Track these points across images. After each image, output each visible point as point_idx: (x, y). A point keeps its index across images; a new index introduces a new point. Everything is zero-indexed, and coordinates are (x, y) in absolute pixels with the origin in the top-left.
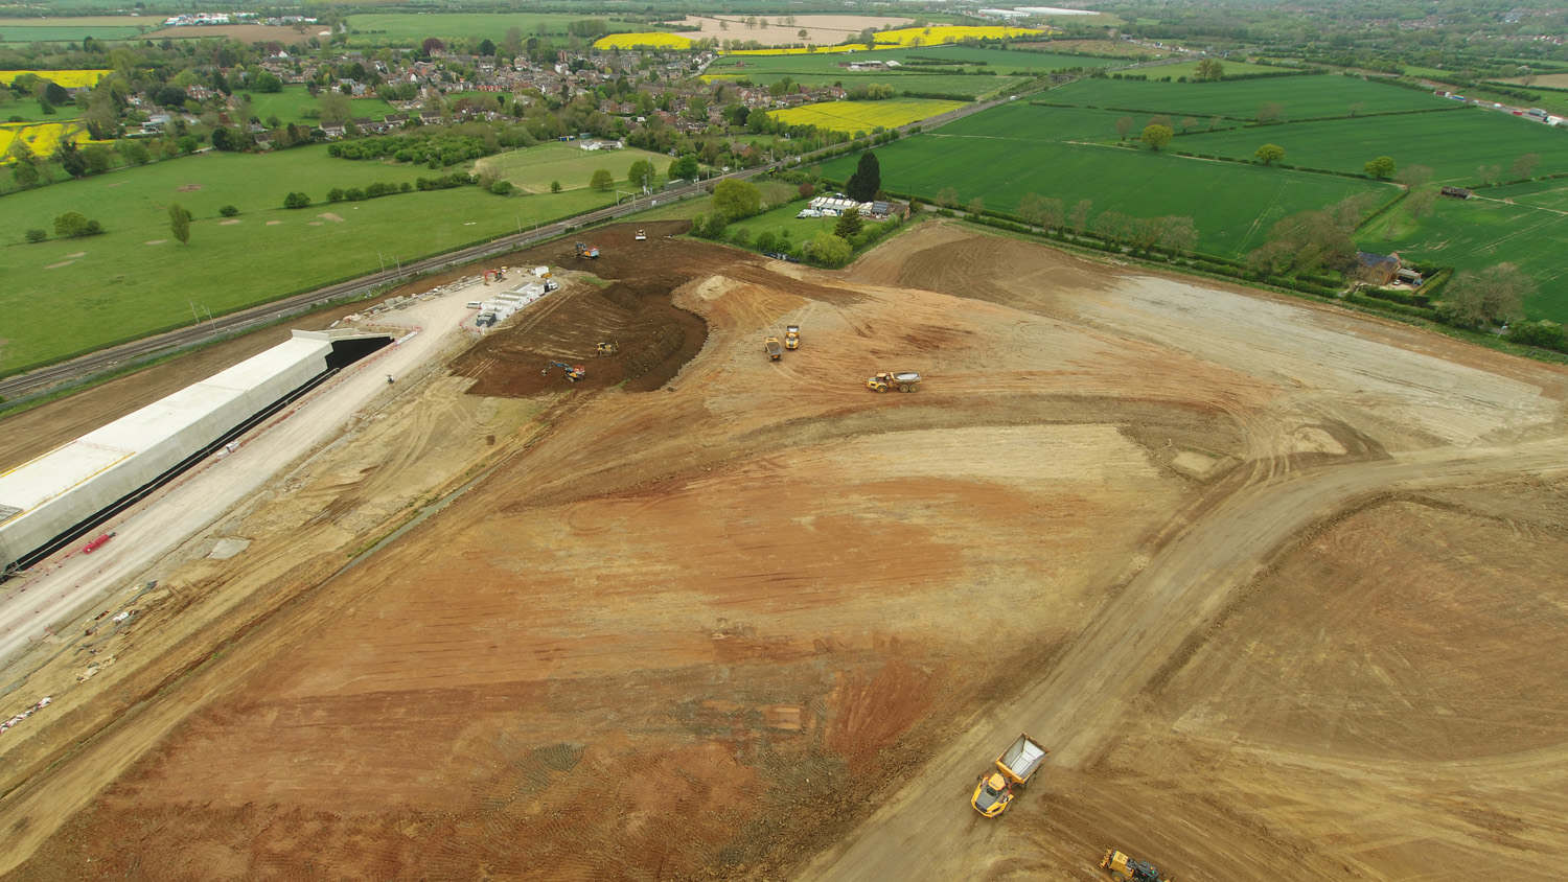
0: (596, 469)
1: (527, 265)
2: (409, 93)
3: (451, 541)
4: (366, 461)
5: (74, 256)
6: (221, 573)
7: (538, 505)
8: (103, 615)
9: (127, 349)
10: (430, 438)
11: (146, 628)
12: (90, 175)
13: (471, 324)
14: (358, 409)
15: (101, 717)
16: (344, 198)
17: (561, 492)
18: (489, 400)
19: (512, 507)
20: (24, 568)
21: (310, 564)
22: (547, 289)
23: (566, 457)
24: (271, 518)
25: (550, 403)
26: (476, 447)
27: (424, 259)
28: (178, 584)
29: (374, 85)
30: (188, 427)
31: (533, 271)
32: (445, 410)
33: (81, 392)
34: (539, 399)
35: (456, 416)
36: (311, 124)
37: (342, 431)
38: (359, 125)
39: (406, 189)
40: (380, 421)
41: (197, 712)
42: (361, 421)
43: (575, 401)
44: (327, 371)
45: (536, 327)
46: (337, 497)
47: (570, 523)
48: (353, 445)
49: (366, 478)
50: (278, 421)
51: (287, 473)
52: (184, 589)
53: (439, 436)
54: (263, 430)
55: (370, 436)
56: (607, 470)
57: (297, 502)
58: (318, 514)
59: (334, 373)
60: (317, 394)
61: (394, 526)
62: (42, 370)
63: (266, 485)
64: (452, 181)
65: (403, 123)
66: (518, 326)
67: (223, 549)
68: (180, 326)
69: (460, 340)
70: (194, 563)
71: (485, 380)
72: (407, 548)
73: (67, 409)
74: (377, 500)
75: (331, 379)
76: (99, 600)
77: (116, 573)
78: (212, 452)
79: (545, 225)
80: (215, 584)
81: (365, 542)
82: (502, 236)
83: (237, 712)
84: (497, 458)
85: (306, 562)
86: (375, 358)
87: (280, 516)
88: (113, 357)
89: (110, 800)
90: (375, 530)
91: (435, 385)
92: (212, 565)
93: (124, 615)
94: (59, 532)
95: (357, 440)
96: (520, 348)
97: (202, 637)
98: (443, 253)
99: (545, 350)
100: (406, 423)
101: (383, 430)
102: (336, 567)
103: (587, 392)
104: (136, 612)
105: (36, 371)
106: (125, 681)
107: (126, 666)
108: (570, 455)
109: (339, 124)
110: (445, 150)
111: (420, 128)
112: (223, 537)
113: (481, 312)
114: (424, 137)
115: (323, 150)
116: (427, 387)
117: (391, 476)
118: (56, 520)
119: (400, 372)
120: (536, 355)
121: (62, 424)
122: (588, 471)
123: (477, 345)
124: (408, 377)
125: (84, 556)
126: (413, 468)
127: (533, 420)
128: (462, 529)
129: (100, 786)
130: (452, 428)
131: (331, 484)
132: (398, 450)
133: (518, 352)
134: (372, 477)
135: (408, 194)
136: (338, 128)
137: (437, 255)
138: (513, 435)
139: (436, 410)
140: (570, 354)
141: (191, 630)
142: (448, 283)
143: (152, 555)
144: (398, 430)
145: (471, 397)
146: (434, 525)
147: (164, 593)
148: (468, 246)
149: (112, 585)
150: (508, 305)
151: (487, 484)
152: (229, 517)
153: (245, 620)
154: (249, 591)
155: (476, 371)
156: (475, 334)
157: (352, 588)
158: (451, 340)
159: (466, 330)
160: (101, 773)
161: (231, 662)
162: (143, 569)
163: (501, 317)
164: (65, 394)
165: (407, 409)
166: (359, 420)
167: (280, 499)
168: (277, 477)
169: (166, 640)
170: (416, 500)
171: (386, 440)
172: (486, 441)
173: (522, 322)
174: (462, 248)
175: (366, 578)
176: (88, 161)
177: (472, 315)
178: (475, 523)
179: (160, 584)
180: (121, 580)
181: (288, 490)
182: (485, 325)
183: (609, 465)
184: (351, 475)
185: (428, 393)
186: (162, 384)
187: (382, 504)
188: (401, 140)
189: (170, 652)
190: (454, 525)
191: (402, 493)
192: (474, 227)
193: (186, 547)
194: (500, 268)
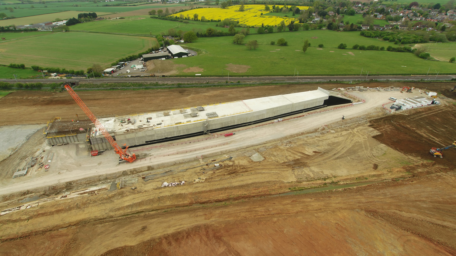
0: (434, 220)
1: (425, 90)
2: (397, 19)
3: (334, 212)
4: (317, 148)
5: (278, 50)
6: (249, 166)
7: (387, 220)
8: (214, 161)
9: (273, 78)
10: (348, 151)
11: (218, 174)
12: (294, 31)
13: (388, 107)
14: (326, 124)
15: (186, 202)
16: (358, 48)
17: (406, 221)
18: (383, 146)
19: (373, 213)
20: (211, 133)
21: (275, 183)
22: (433, 103)
23: (416, 201)
24: (275, 153)
25: (416, 162)
26: (366, 166)
27: (378, 75)
28: (236, 162)
29: (386, 15)
30: (271, 109)
31: (427, 93)
32: (360, 141)
33: (256, 86)
34: (410, 157)
35: (363, 146)
36: (359, 25)
37: (316, 131)
38: (374, 27)
39: (382, 49)
40: (331, 133)
41: (205, 225)
42: (324, 130)
43: (433, 169)
44: (323, 105)
45: (421, 119)
46: (300, 158)
47: (404, 246)
48: (317, 138)
49: (314, 155)
50: (297, 117)
51: (290, 138)
52: (237, 166)
53: (351, 152)
54: (291, 118)
55: (324, 138)
56: (443, 226)
57: (286, 152)
58: (290, 161)
59: (324, 107)
60: (315, 113)
61: (313, 186)
62: (252, 77)
63: (281, 140)
64: (403, 49)
65: (391, 28)
66: (411, 115)
67: (256, 157)
68: (289, 75)
69: (380, 112)
70: (245, 157)
71: (384, 135)
72: (313, 201)
73: (250, 90)
74: (313, 168)
75: (322, 109)
76: (218, 154)
77: (226, 147)
78: (273, 119)
79: (441, 74)
80: (245, 170)
81: (298, 186)
82: (417, 74)
83: (214, 236)
84: (375, 178)
85: (274, 181)
86: (342, 107)
87: (278, 155)
88: (268, 79)
89: (164, 241)
90: (304, 183)
91: (361, 127)
92: (249, 161)
93: (218, 165)
94: (223, 126)
95: (319, 137)
96: (408, 126)
97: (227, 191)
98: (387, 75)
99: (422, 132)
100: (341, 139)
101: (330, 138)
102: (282, 191)
103: (442, 167)
104: (221, 166)
105: (251, 77)
106: (199, 193)
107: (203, 187)
108: (420, 201)
109: (368, 26)
110: (404, 38)
111: (397, 30)
112: (258, 152)
113: (395, 103)
114: (397, 33)
115: (359, 33)
116: (356, 127)
117: (323, 160)
118: (224, 123)
119: (348, 116)
120: (416, 133)
121: (246, 94)
122: (428, 219)
123: (386, 117)
124: (351, 119)
125: (224, 137)
126: (334, 161)
127: (403, 168)
128: (341, 208)
129: (165, 233)
130: (359, 151)
131: (300, 151)
132: (332, 149)
133: (406, 128)
134: (316, 156)
135: (382, 51)
136: (367, 27)
137: (384, 75)
138: (389, 170)
139: (356, 139)
140: (437, 140)
141: (226, 186)
142: (384, 87)
143: (238, 146)
144: (336, 140)
145: (374, 140)
146: (329, 197)
147: (231, 163)
148: (399, 75)
149: (223, 151)
150: (409, 104)
151: (364, 190)
152: (265, 145)
153: (242, 194)
154: (250, 182)
155: (382, 129)
156: (388, 111)
157: (282, 207)
158: (375, 110)
159: (384, 109)
160: (169, 227)
161: (227, 210)
162: (233, 150)
163: (404, 108)
164: (252, 85)
165: (344, 133)
166: (324, 129)
167: (282, 147)
168: (286, 138)
169: (218, 185)
170: (328, 178)
171: (330, 142)
172: (373, 166)
173: (414, 114)
174: (396, 75)
175: (289, 206)
176: (294, 27)
177: (390, 103)
178: (349, 209)
179: (233, 159)
180: (226, 151)
181: (286, 145)
182: (394, 109)
183: (445, 224)
184: (309, 151)
185: (356, 130)
186: (275, 91)
187: (313, 171)
188: (388, 33)
189: (216, 190)
190: (339, 203)
191: (324, 171)
192: (405, 68)
193: (248, 149)
194: (411, 87)
